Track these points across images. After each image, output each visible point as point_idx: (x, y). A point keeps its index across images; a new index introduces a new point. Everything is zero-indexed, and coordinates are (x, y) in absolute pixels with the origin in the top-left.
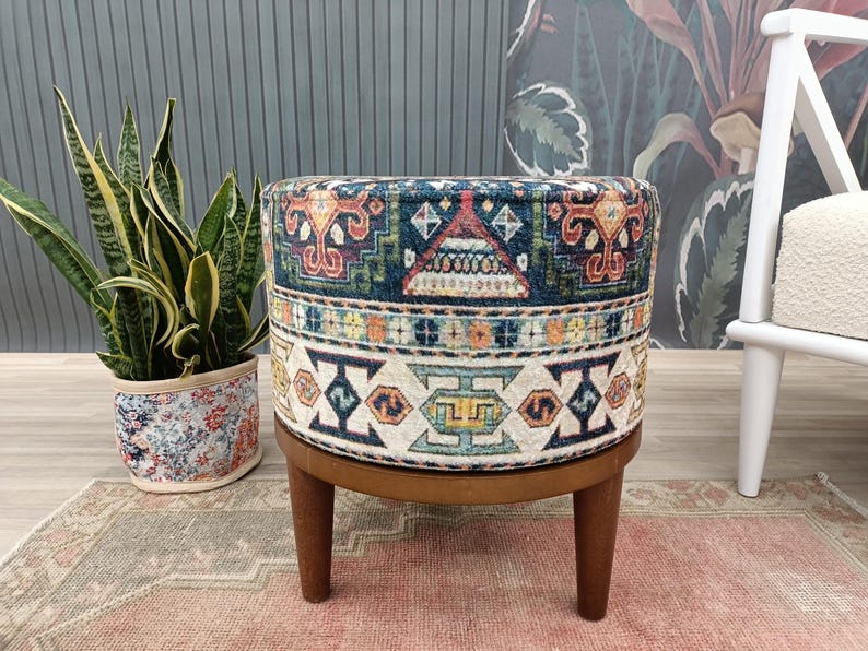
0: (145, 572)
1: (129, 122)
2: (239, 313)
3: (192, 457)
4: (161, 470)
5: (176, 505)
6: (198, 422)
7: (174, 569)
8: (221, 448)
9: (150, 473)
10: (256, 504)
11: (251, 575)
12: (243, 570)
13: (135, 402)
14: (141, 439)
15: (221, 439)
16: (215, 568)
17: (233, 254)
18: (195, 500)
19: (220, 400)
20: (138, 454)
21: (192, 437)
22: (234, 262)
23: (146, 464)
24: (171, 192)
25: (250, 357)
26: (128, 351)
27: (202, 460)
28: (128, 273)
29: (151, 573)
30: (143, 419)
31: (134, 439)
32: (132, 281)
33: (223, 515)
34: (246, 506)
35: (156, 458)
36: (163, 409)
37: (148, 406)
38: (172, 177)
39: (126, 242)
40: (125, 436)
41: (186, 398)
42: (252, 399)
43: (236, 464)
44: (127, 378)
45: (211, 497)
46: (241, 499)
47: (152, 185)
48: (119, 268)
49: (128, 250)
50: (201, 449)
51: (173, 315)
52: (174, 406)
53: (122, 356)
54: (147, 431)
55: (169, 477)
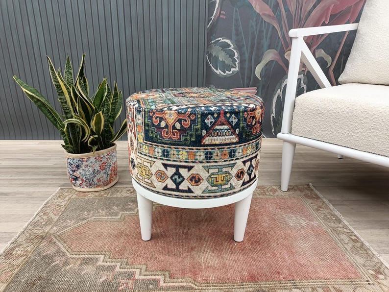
0: (83, 216)
1: (68, 62)
2: (110, 129)
3: (95, 180)
4: (84, 184)
5: (91, 196)
6: (97, 168)
7: (93, 216)
8: (105, 176)
9: (80, 185)
10: (119, 195)
11: (119, 217)
12: (116, 215)
13: (75, 161)
14: (77, 174)
15: (105, 173)
16: (107, 215)
17: (107, 110)
18: (97, 194)
19: (104, 160)
20: (76, 179)
21: (95, 173)
22: (108, 112)
23: (79, 182)
24: (84, 87)
25: (114, 145)
26: (71, 143)
27: (99, 181)
28: (72, 117)
29: (86, 217)
30: (78, 167)
31: (75, 173)
32: (74, 120)
33: (107, 199)
34: (115, 196)
35: (82, 180)
36: (85, 163)
37: (80, 162)
38: (85, 82)
39: (71, 107)
40: (71, 173)
41: (92, 159)
42: (115, 159)
43: (110, 182)
44: (72, 153)
45: (102, 193)
46: (113, 194)
47: (78, 84)
48: (69, 116)
49: (72, 109)
50: (98, 177)
51: (88, 132)
52: (89, 162)
53: (70, 146)
54: (79, 171)
55: (87, 186)
